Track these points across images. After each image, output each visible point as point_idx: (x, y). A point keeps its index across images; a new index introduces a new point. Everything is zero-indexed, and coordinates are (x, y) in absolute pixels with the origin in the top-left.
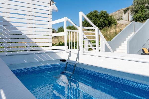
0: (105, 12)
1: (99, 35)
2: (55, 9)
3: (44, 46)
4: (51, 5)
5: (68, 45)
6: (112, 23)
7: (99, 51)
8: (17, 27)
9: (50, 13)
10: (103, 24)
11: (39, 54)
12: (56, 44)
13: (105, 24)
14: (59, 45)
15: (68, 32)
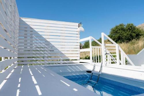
0: (132, 25)
1: (119, 50)
2: (82, 30)
3: (73, 60)
4: (79, 27)
5: (93, 59)
6: (141, 35)
7: (120, 64)
8: (55, 46)
9: (78, 33)
10: (130, 37)
11: (70, 65)
12: (83, 58)
13: (133, 37)
14: (85, 59)
15: (93, 48)
